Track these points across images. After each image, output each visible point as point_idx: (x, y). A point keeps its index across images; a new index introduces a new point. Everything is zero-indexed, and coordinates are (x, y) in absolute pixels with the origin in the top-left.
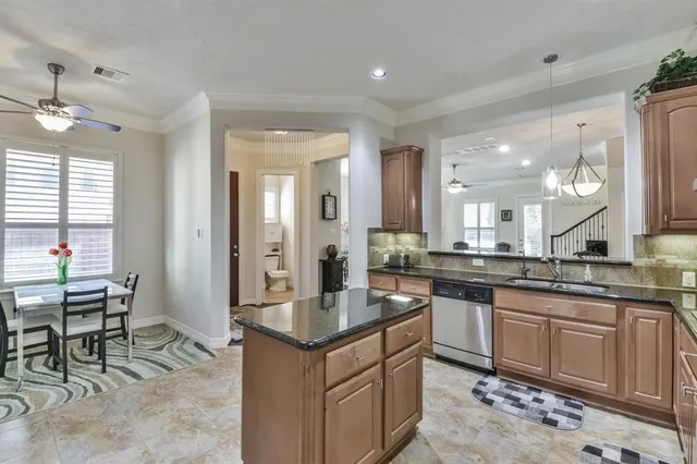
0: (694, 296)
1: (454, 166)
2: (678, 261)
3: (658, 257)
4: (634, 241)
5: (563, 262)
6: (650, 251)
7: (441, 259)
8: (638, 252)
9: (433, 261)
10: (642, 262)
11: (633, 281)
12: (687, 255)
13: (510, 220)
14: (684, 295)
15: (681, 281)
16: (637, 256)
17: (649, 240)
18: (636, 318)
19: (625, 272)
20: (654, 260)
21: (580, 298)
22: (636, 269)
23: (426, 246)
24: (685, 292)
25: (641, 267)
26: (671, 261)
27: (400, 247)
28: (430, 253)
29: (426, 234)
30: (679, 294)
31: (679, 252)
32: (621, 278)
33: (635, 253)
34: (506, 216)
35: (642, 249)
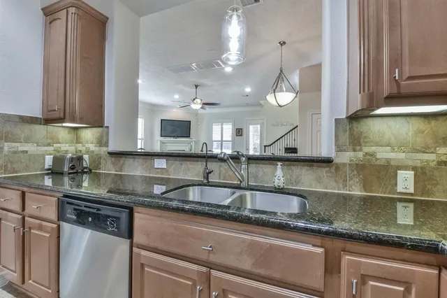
0: (411, 206)
1: (196, 86)
2: (392, 155)
3: (366, 149)
4: (336, 127)
5: (251, 159)
6: (357, 142)
7: (122, 160)
8: (340, 142)
9: (114, 164)
10: (346, 157)
11: (334, 184)
12: (402, 146)
13: (241, 135)
14: (400, 206)
15: (396, 184)
16: (339, 148)
17: (355, 124)
18: (364, 279)
19: (323, 172)
20: (360, 155)
21: (260, 229)
22: (338, 167)
23: (106, 145)
24: (401, 200)
25: (344, 165)
26: (384, 154)
27: (80, 147)
28: (111, 154)
29: (107, 127)
30: (393, 202)
31: (393, 141)
32: (319, 180)
33: (337, 145)
34: (239, 132)
35: (345, 138)
